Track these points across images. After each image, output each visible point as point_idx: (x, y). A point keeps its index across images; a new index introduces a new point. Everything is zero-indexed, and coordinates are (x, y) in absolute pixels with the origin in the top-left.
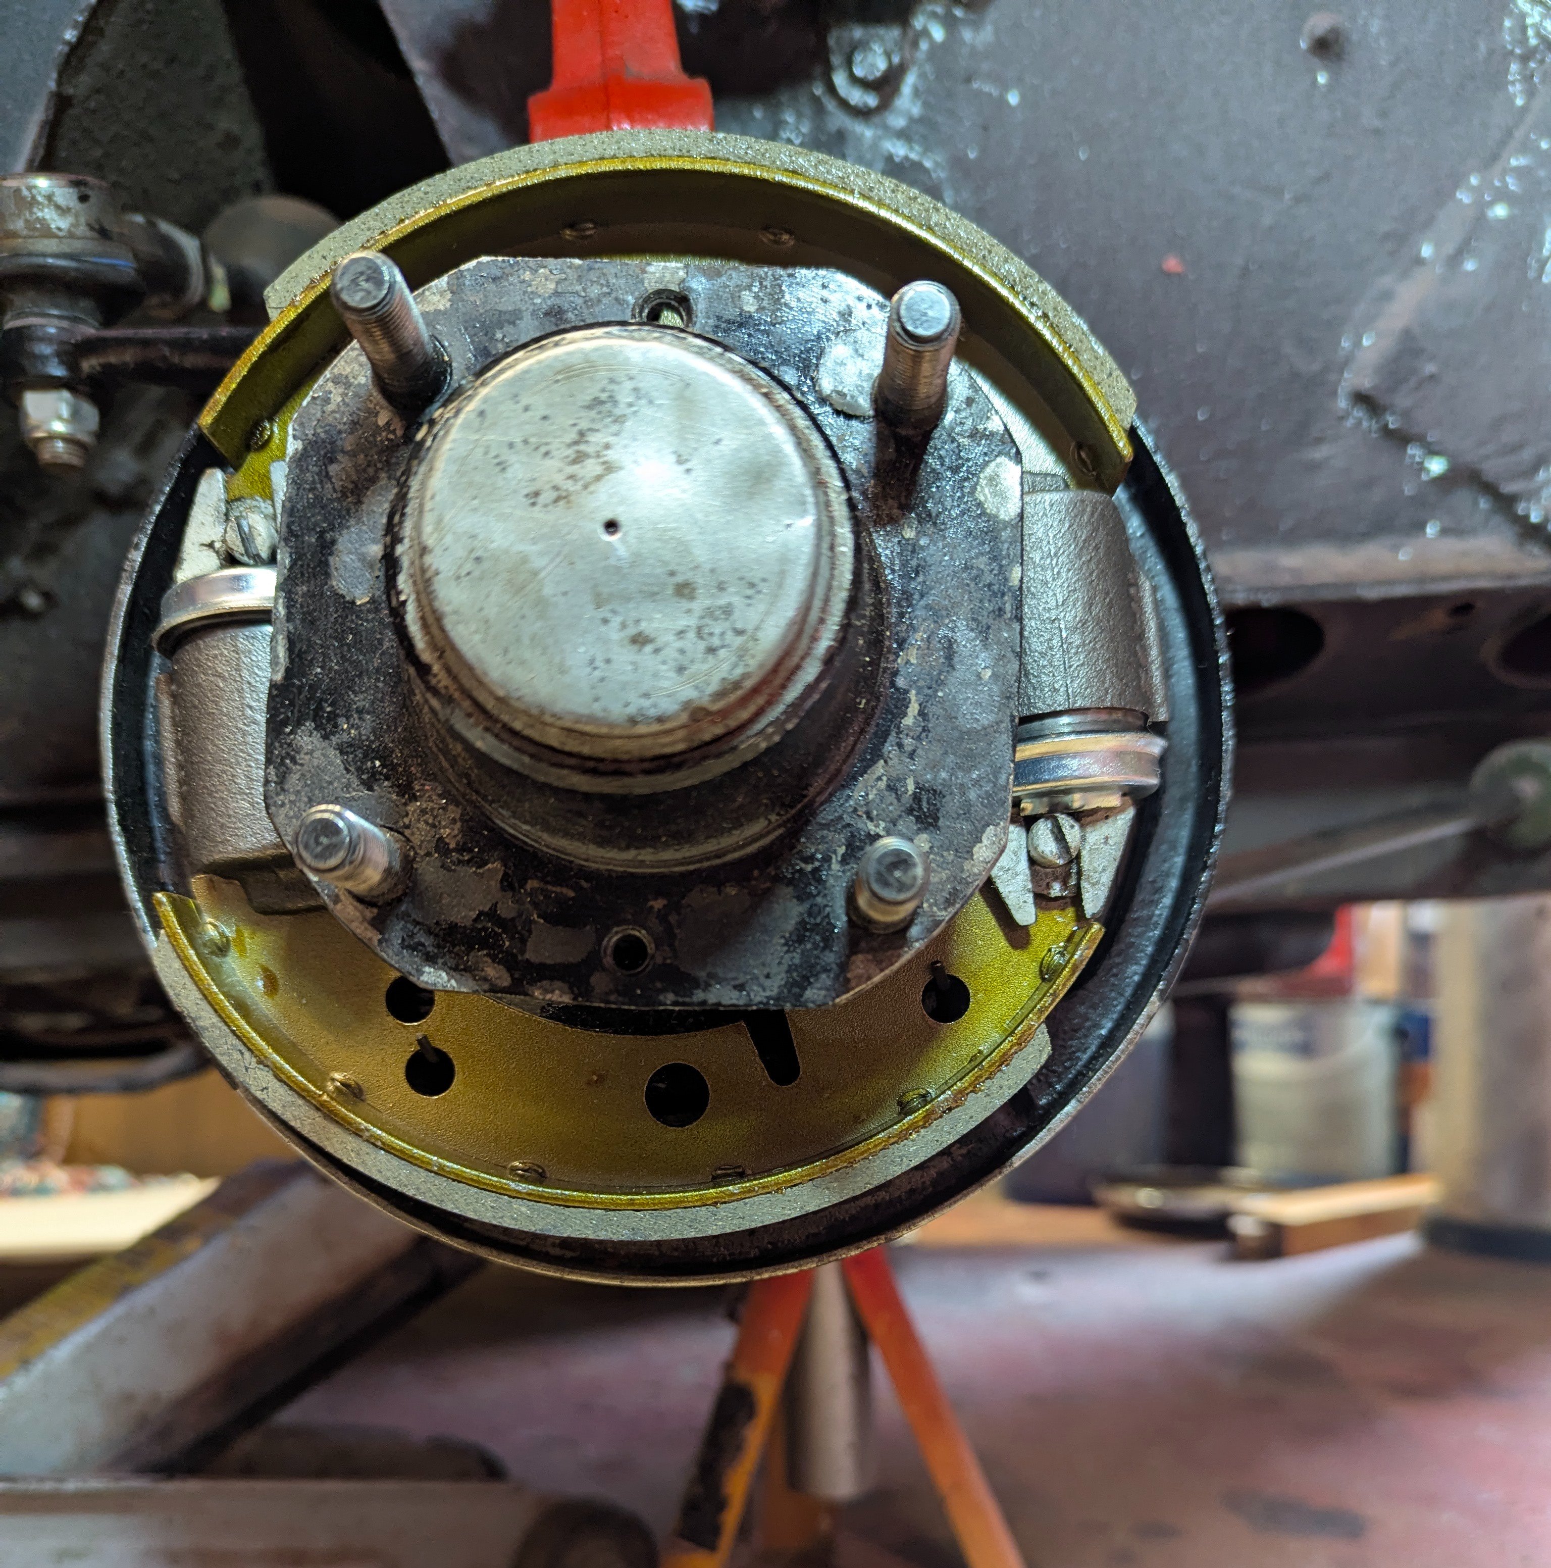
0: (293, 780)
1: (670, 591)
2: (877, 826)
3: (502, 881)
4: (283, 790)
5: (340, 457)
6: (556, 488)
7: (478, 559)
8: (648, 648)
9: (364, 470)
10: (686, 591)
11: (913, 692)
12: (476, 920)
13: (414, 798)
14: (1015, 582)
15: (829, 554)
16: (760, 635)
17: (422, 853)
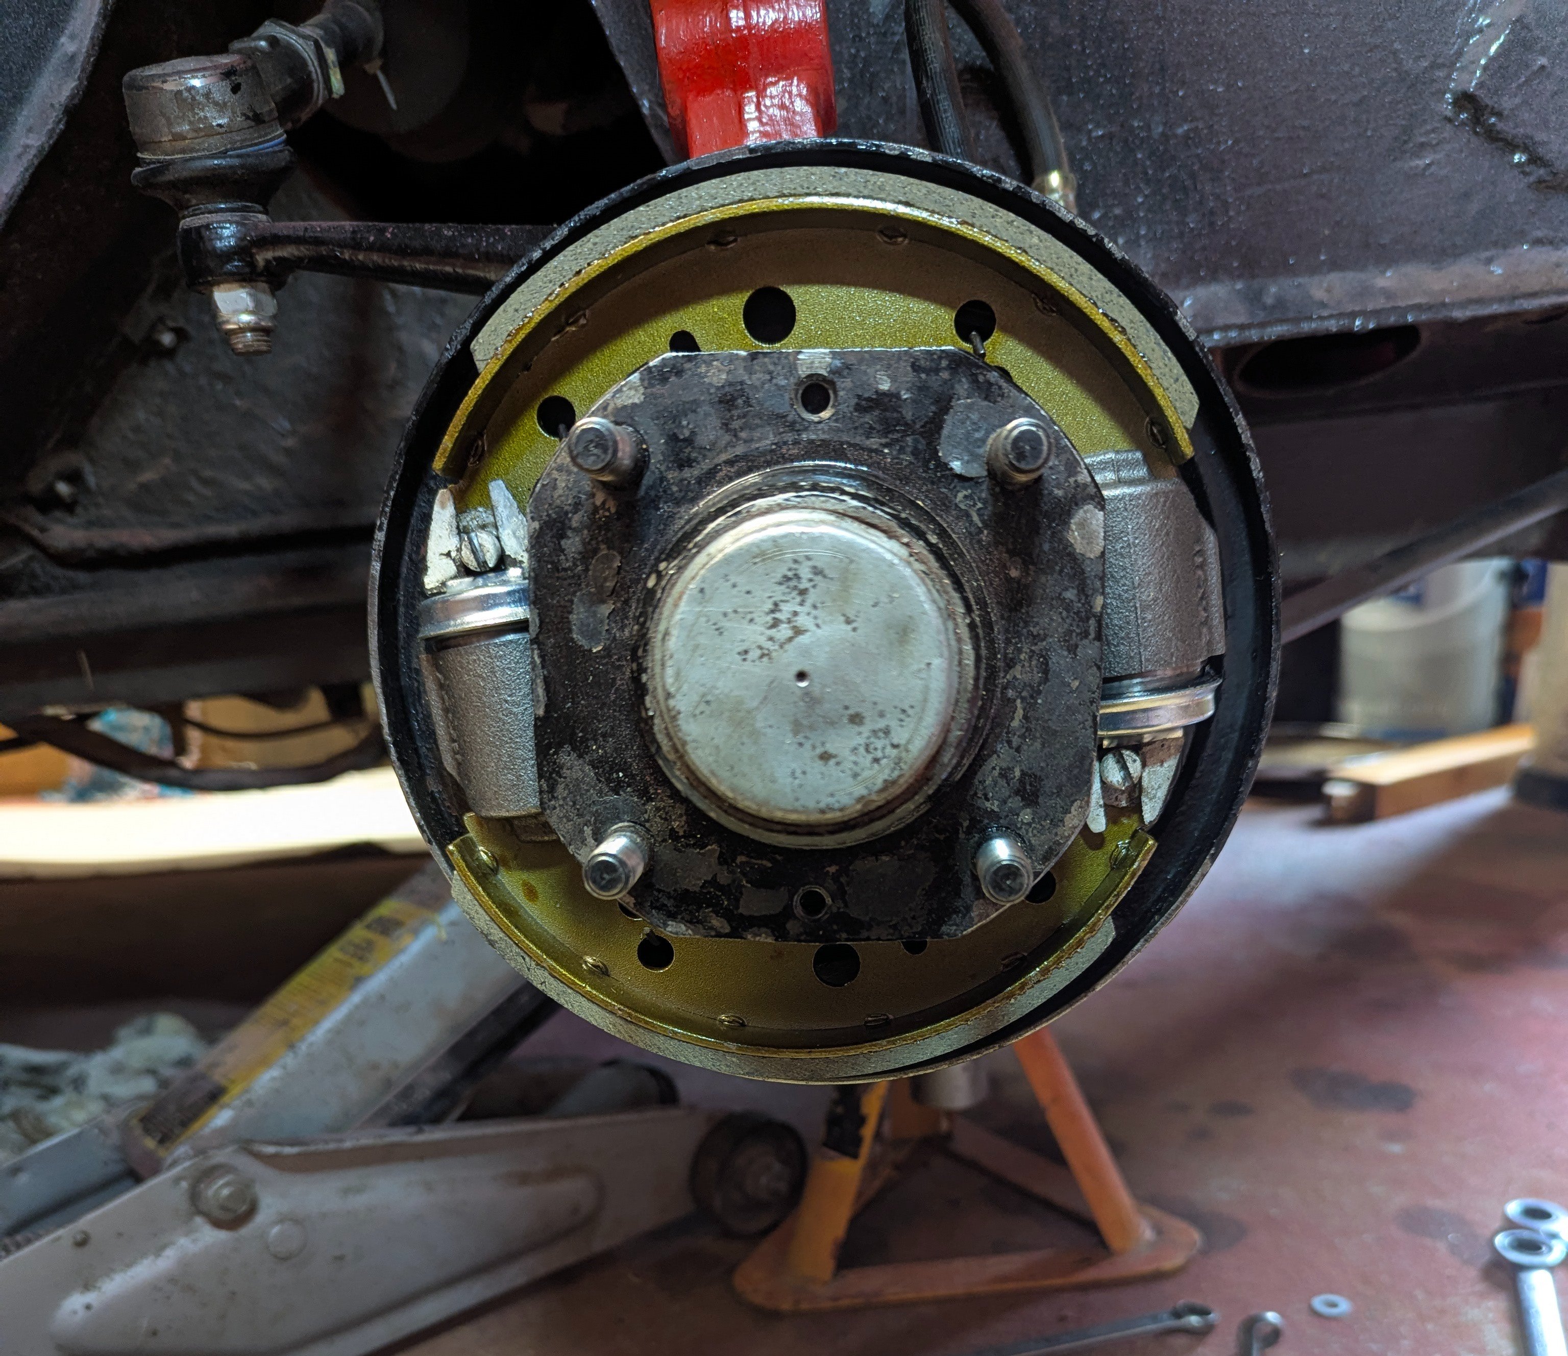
0: (560, 790)
1: (845, 720)
2: (993, 804)
3: (719, 858)
4: (553, 797)
5: (569, 533)
6: (760, 648)
7: (708, 702)
8: (832, 762)
9: (589, 543)
10: (857, 720)
11: (1019, 701)
12: (702, 887)
13: (650, 799)
14: (1098, 609)
15: (958, 669)
16: (910, 747)
17: (659, 839)
